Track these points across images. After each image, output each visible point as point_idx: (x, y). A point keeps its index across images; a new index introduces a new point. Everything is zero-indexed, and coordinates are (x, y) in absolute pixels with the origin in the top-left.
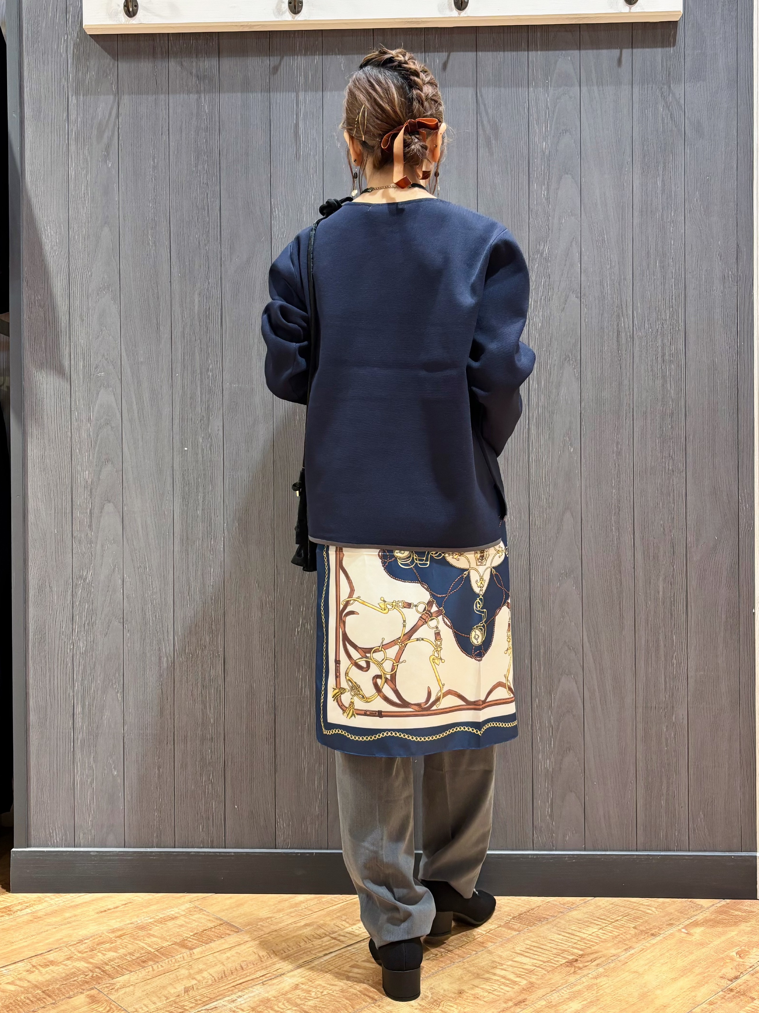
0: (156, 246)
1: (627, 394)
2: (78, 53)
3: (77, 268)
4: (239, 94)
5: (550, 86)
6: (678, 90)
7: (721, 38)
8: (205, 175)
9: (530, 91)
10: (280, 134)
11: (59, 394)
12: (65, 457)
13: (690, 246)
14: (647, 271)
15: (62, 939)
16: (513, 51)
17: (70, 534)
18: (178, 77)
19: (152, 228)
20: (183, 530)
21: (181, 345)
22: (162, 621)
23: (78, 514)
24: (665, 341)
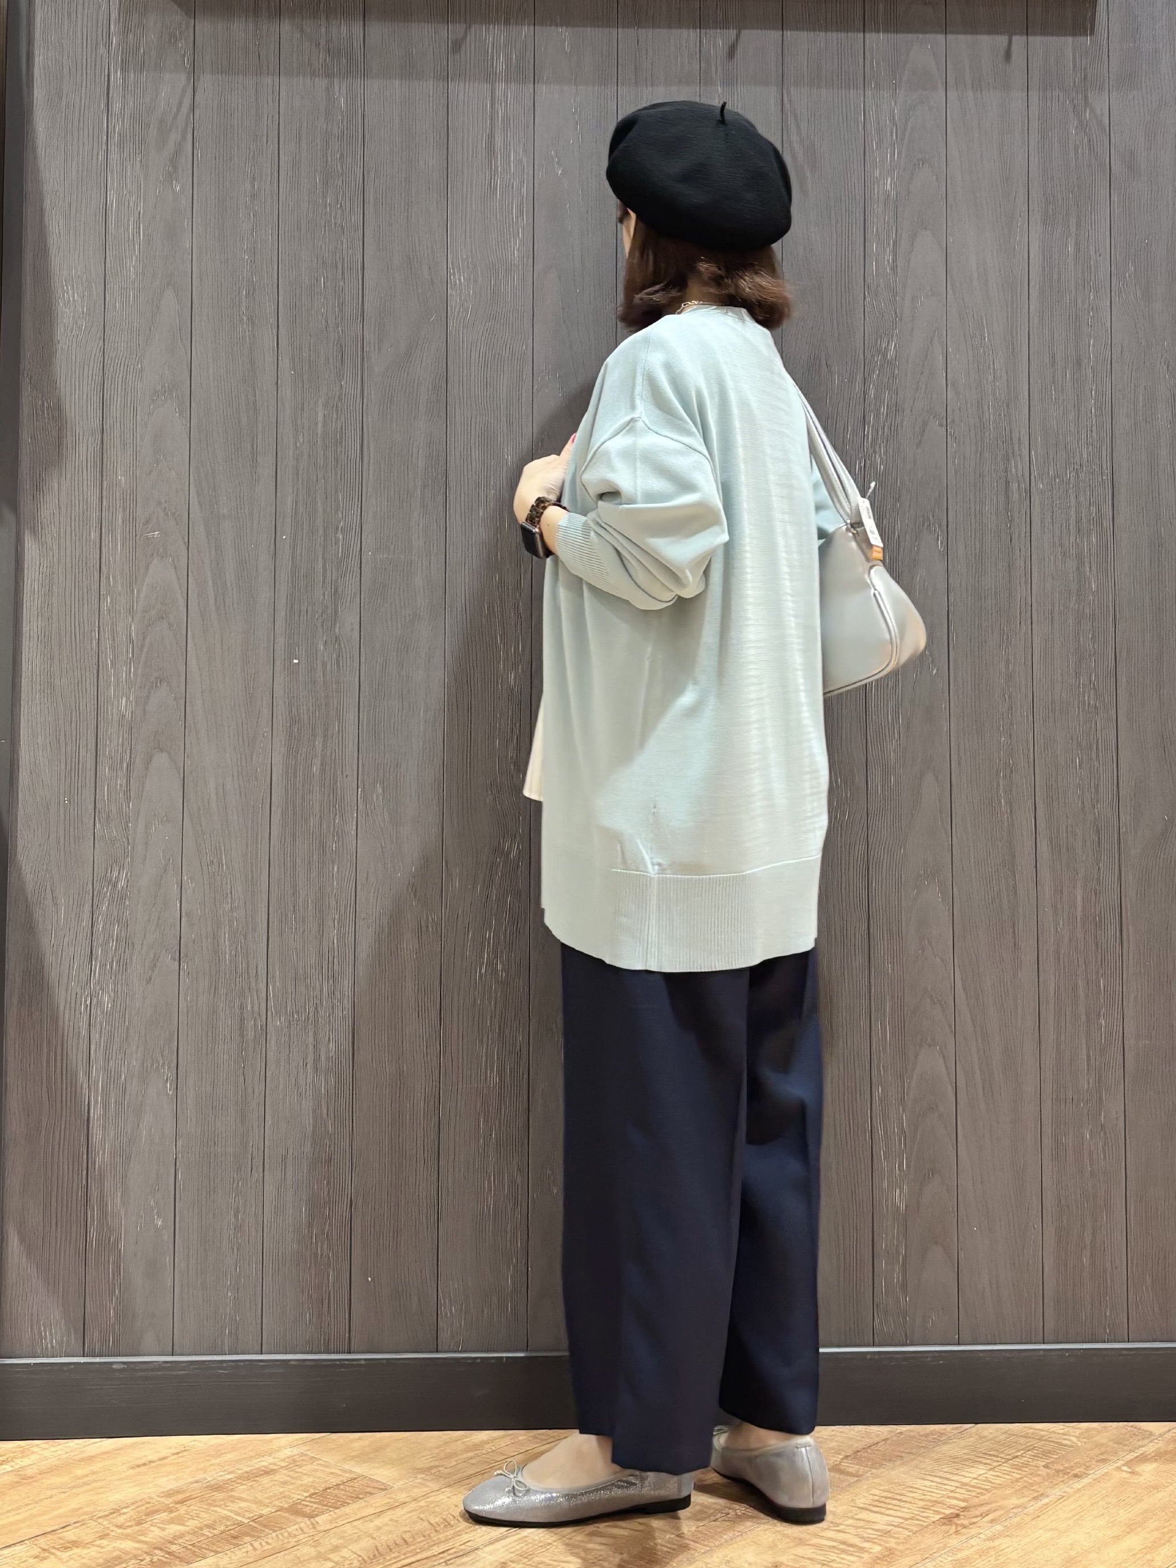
0: (253, 323)
1: (1023, 581)
2: (127, 3)
3: (117, 358)
4: (397, 81)
5: (900, 89)
6: (1100, 103)
7: (1163, 26)
8: (339, 211)
9: (866, 96)
10: (463, 150)
11: (80, 566)
12: (88, 673)
13: (1120, 347)
14: (1052, 387)
15: (82, 1508)
16: (841, 31)
17: (91, 807)
18: (295, 49)
19: (248, 294)
20: (287, 799)
21: (293, 487)
22: (247, 958)
23: (105, 771)
24: (1082, 499)
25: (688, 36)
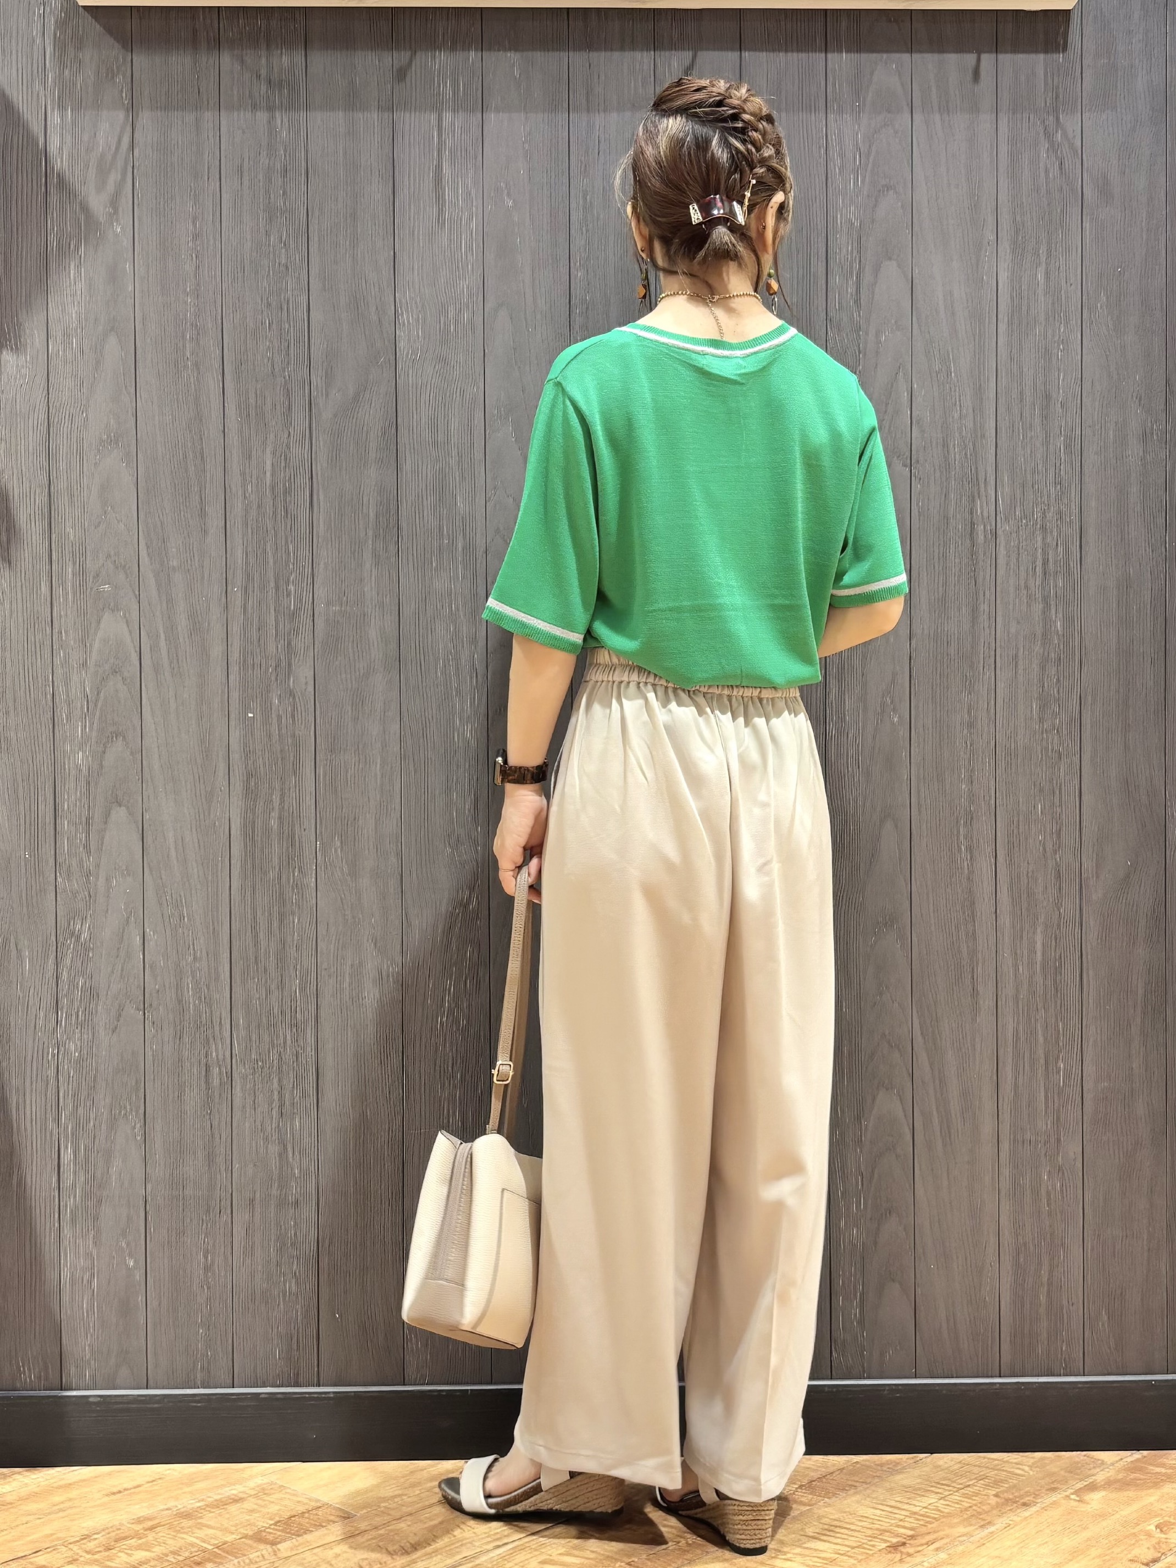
0: (198, 369)
1: (986, 627)
2: (62, 37)
3: (62, 407)
4: (340, 113)
5: (863, 112)
6: (1071, 123)
7: (1140, 41)
8: (283, 250)
9: (828, 119)
10: (409, 183)
11: (32, 620)
12: (43, 728)
13: (1090, 381)
14: (1019, 423)
16: (802, 51)
17: (52, 861)
18: (235, 82)
19: (192, 339)
20: (246, 853)
21: (243, 538)
22: (211, 1008)
23: (65, 825)
24: (1049, 540)
25: (643, 59)
